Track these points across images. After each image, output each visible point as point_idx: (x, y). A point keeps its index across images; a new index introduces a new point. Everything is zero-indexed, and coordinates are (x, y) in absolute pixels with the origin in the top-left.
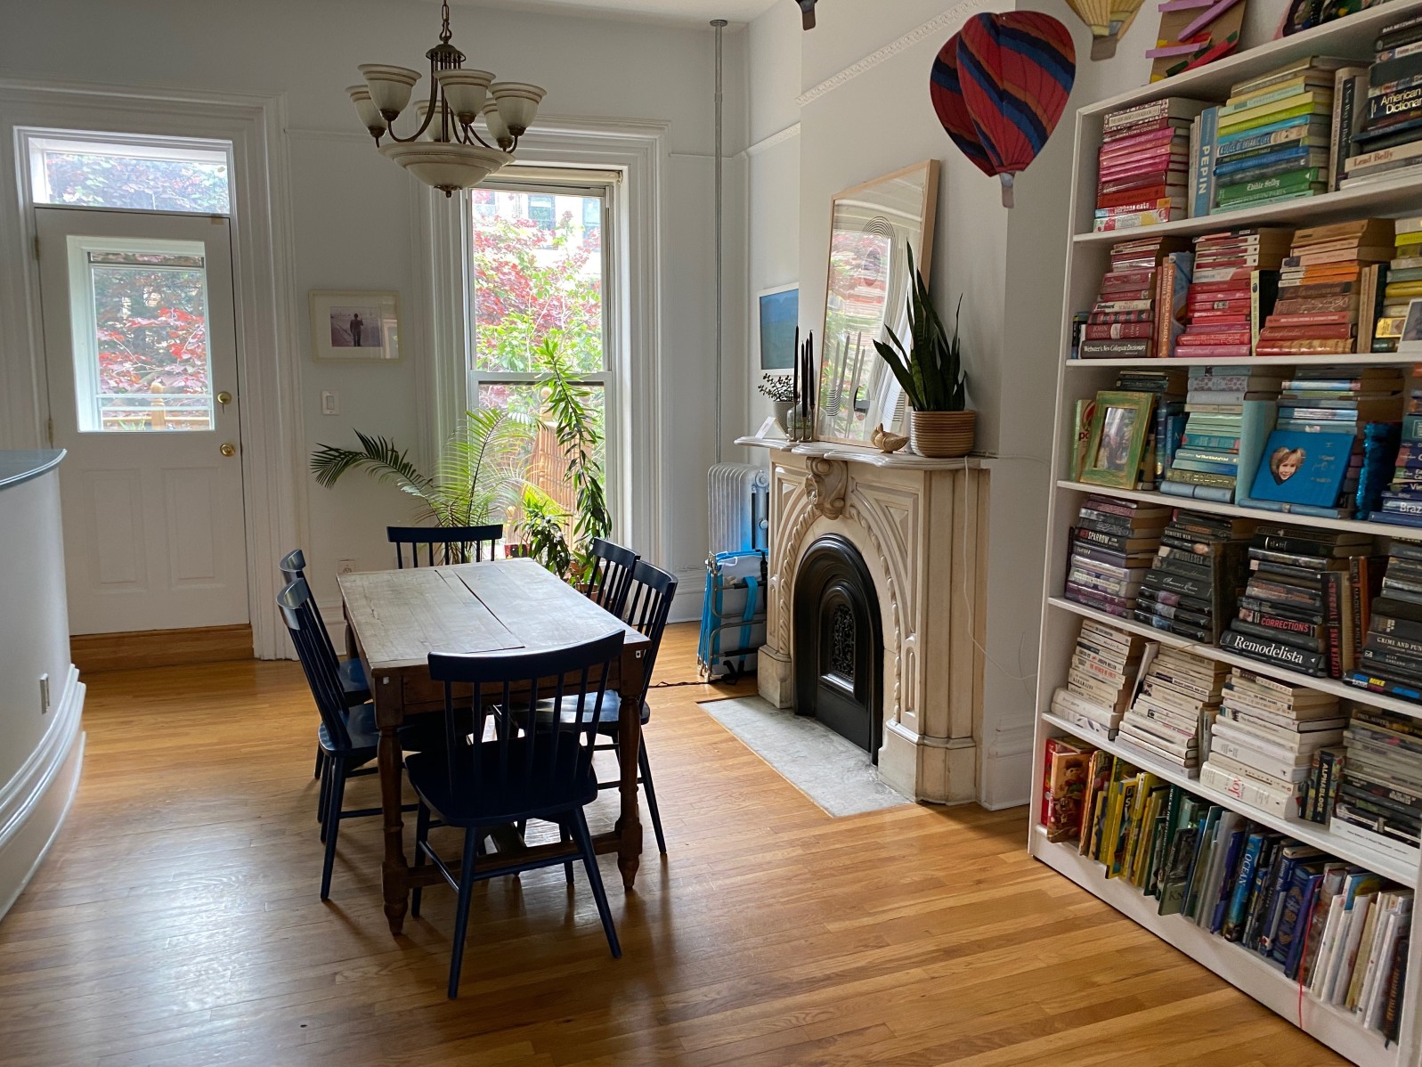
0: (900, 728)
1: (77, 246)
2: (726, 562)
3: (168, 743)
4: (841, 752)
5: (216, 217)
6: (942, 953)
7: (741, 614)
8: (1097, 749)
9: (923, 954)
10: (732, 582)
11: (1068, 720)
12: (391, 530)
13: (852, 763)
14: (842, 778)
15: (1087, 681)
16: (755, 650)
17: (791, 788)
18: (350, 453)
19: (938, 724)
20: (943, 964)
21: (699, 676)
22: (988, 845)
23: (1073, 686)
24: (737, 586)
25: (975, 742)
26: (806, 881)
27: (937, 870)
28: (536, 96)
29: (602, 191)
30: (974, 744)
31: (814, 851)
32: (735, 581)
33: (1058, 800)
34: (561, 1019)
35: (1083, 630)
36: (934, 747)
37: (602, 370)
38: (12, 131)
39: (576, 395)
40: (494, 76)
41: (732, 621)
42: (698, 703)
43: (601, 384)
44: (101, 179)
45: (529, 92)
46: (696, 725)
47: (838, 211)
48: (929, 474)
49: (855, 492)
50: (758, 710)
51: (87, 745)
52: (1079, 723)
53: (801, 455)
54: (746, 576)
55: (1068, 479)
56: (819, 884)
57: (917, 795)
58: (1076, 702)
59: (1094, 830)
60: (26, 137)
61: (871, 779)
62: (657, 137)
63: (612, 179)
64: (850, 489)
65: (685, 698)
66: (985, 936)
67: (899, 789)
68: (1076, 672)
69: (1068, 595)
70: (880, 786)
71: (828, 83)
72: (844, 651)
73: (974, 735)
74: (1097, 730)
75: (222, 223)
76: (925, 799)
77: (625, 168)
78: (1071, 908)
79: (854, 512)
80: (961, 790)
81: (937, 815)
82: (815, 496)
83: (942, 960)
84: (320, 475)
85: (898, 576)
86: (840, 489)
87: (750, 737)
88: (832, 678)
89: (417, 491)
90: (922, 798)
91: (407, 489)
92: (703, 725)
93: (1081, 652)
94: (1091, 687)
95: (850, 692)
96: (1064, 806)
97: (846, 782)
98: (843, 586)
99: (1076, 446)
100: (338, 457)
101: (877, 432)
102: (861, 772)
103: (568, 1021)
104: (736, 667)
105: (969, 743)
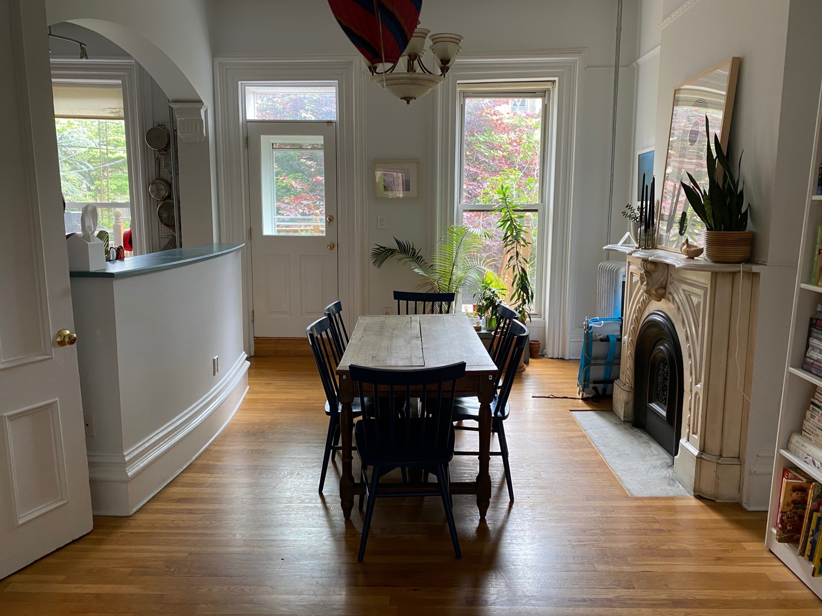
0: (689, 446)
1: (266, 141)
2: (595, 324)
3: (283, 396)
4: (654, 455)
5: (329, 122)
6: (671, 602)
7: (605, 358)
8: (816, 481)
9: (658, 600)
10: (598, 337)
11: (798, 457)
12: (395, 293)
13: (659, 462)
14: (648, 472)
15: (816, 430)
16: (612, 382)
17: (610, 473)
18: (391, 250)
19: (713, 446)
20: (668, 610)
21: (577, 394)
22: (736, 534)
23: (805, 433)
24: (602, 340)
25: (741, 462)
26: (595, 535)
27: (691, 544)
28: (456, 40)
29: (543, 94)
30: (740, 463)
31: (609, 516)
32: (601, 337)
33: (785, 513)
34: (411, 588)
35: (817, 393)
36: (708, 461)
37: (537, 202)
38: (238, 84)
39: (517, 218)
40: (429, 31)
41: (599, 362)
42: (571, 411)
43: (536, 211)
44: (313, 105)
45: (452, 38)
46: (564, 424)
47: (678, 93)
48: (715, 275)
49: (672, 284)
50: (609, 420)
51: (248, 393)
52: (806, 460)
53: (638, 258)
54: (609, 334)
55: (809, 283)
56: (603, 538)
57: (695, 491)
58: (806, 445)
59: (809, 540)
60: (245, 86)
61: (668, 475)
62: (577, 58)
63: (548, 86)
64: (669, 282)
65: (563, 407)
66: (708, 597)
67: (684, 485)
68: (808, 423)
69: (805, 366)
70: (672, 481)
71: (677, 12)
72: (663, 389)
73: (740, 457)
74: (818, 468)
75: (332, 125)
76: (700, 495)
77: (556, 79)
78: (784, 592)
79: (671, 298)
80: (727, 492)
81: (706, 507)
82: (645, 285)
83: (669, 607)
84: (375, 261)
85: (693, 343)
86: (663, 281)
87: (596, 436)
88: (654, 406)
89: (422, 272)
90: (698, 494)
91: (417, 270)
92: (568, 425)
93: (813, 409)
94: (817, 435)
95: (664, 416)
96: (790, 518)
97: (650, 475)
98: (665, 346)
99: (816, 259)
100: (385, 251)
101: (684, 244)
102: (662, 470)
103: (415, 590)
104: (601, 392)
105: (736, 461)
